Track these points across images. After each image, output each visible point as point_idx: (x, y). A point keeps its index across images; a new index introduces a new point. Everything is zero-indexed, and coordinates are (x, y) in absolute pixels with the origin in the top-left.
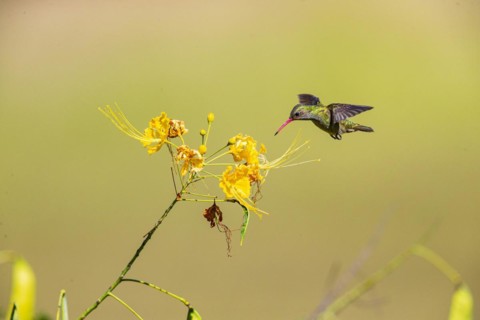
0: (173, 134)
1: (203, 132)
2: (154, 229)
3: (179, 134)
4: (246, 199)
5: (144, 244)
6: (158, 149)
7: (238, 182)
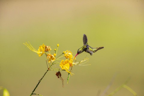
0: (47, 50)
1: (55, 50)
2: (42, 79)
3: (49, 50)
4: (68, 70)
5: (39, 83)
6: (42, 55)
7: (65, 65)
